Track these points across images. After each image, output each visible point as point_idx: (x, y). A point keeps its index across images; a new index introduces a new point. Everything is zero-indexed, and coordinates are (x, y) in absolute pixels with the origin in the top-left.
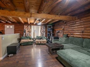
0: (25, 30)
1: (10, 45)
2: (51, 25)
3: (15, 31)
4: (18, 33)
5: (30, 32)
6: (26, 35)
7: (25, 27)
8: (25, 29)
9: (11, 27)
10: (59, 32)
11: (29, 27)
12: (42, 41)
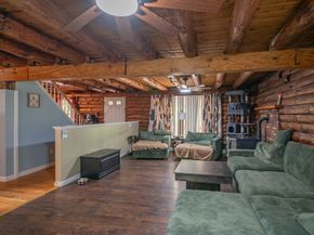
0: (153, 112)
1: (92, 154)
2: (241, 93)
3: (127, 115)
4: (135, 119)
5: (167, 117)
6: (157, 127)
7: (154, 101)
8: (152, 107)
9: (119, 103)
10: (267, 119)
11: (165, 101)
12: (197, 151)
